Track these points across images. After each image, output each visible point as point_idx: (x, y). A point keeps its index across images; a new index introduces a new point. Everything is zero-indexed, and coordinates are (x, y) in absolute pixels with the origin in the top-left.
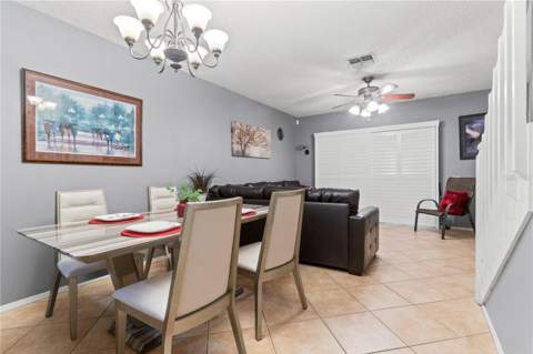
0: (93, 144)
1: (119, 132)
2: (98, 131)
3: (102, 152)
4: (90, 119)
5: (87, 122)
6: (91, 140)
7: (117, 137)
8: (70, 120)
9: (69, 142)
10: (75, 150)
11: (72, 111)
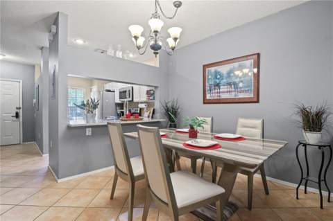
0: (228, 92)
1: (242, 82)
2: (230, 84)
3: (232, 96)
4: (226, 78)
5: (225, 80)
6: (226, 90)
7: (241, 85)
8: (218, 81)
9: (217, 93)
10: (220, 96)
11: (218, 77)
